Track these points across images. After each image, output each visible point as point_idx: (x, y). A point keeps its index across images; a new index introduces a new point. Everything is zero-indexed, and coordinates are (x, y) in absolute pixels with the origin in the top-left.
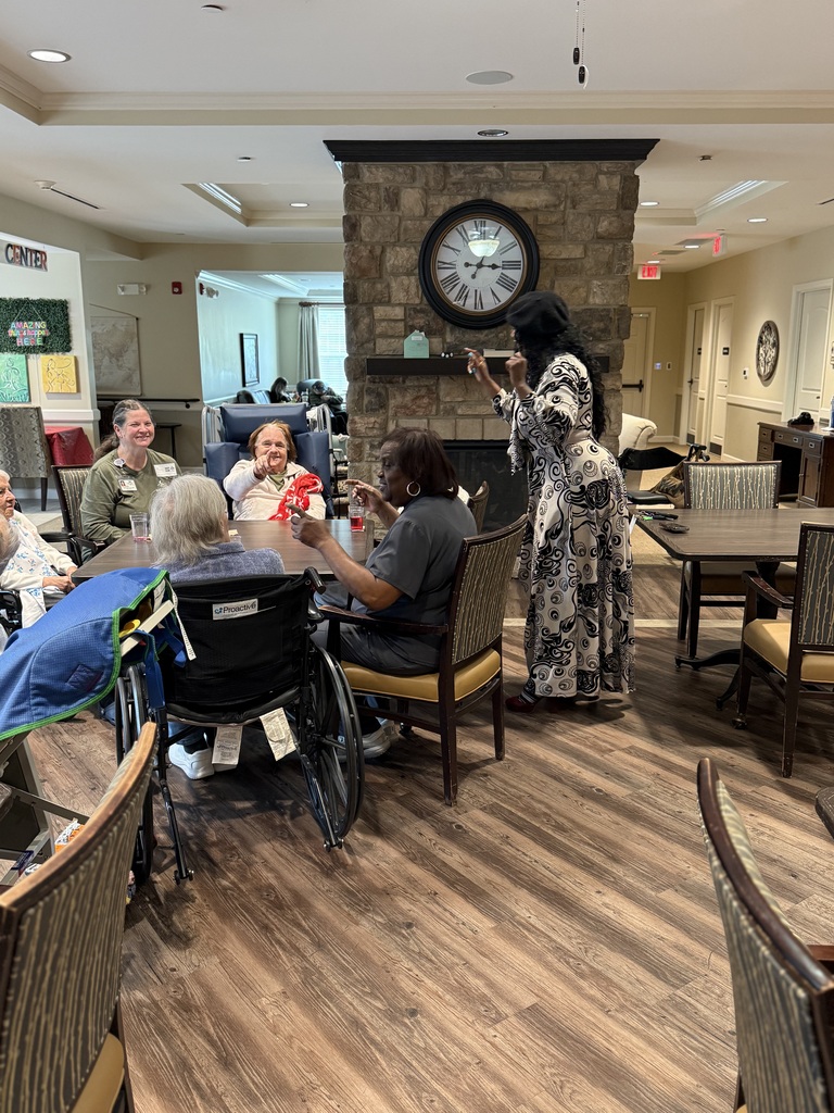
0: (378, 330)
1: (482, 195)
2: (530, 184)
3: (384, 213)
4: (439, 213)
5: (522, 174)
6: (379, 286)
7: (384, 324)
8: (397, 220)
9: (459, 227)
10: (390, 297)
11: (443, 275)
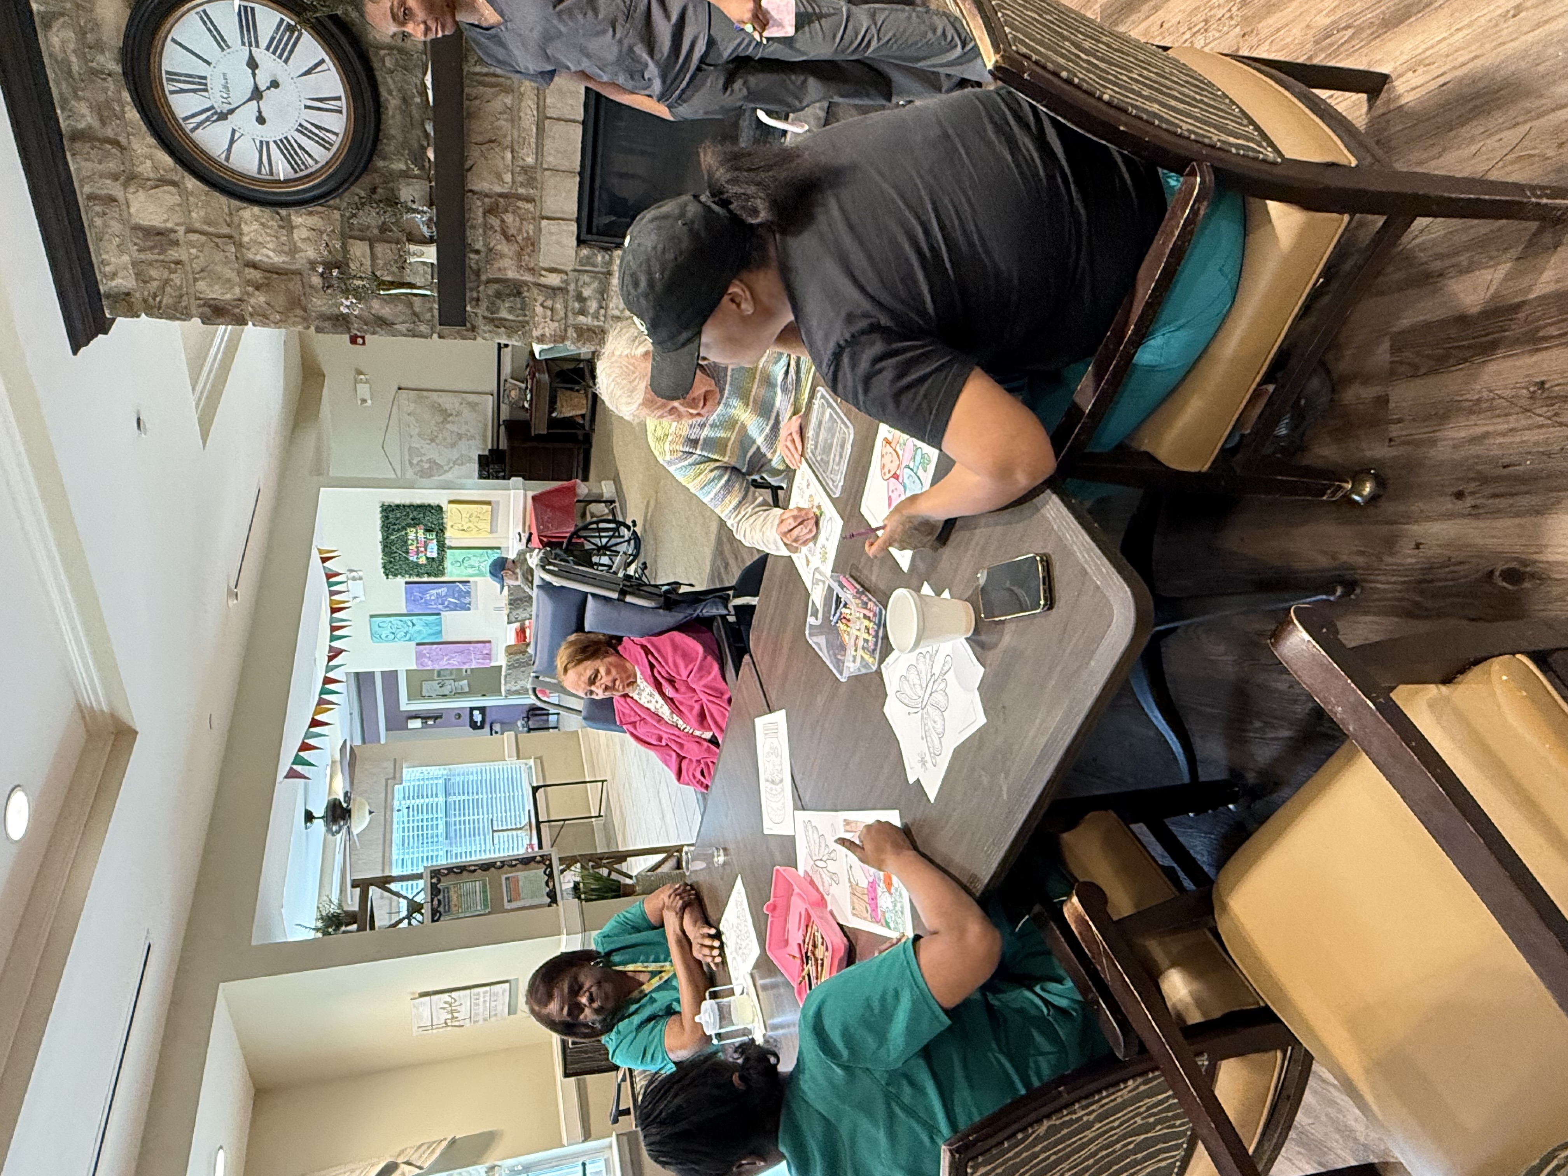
1: (114, 67)
3: (184, 257)
8: (194, 237)
9: (186, 126)
11: (282, 169)
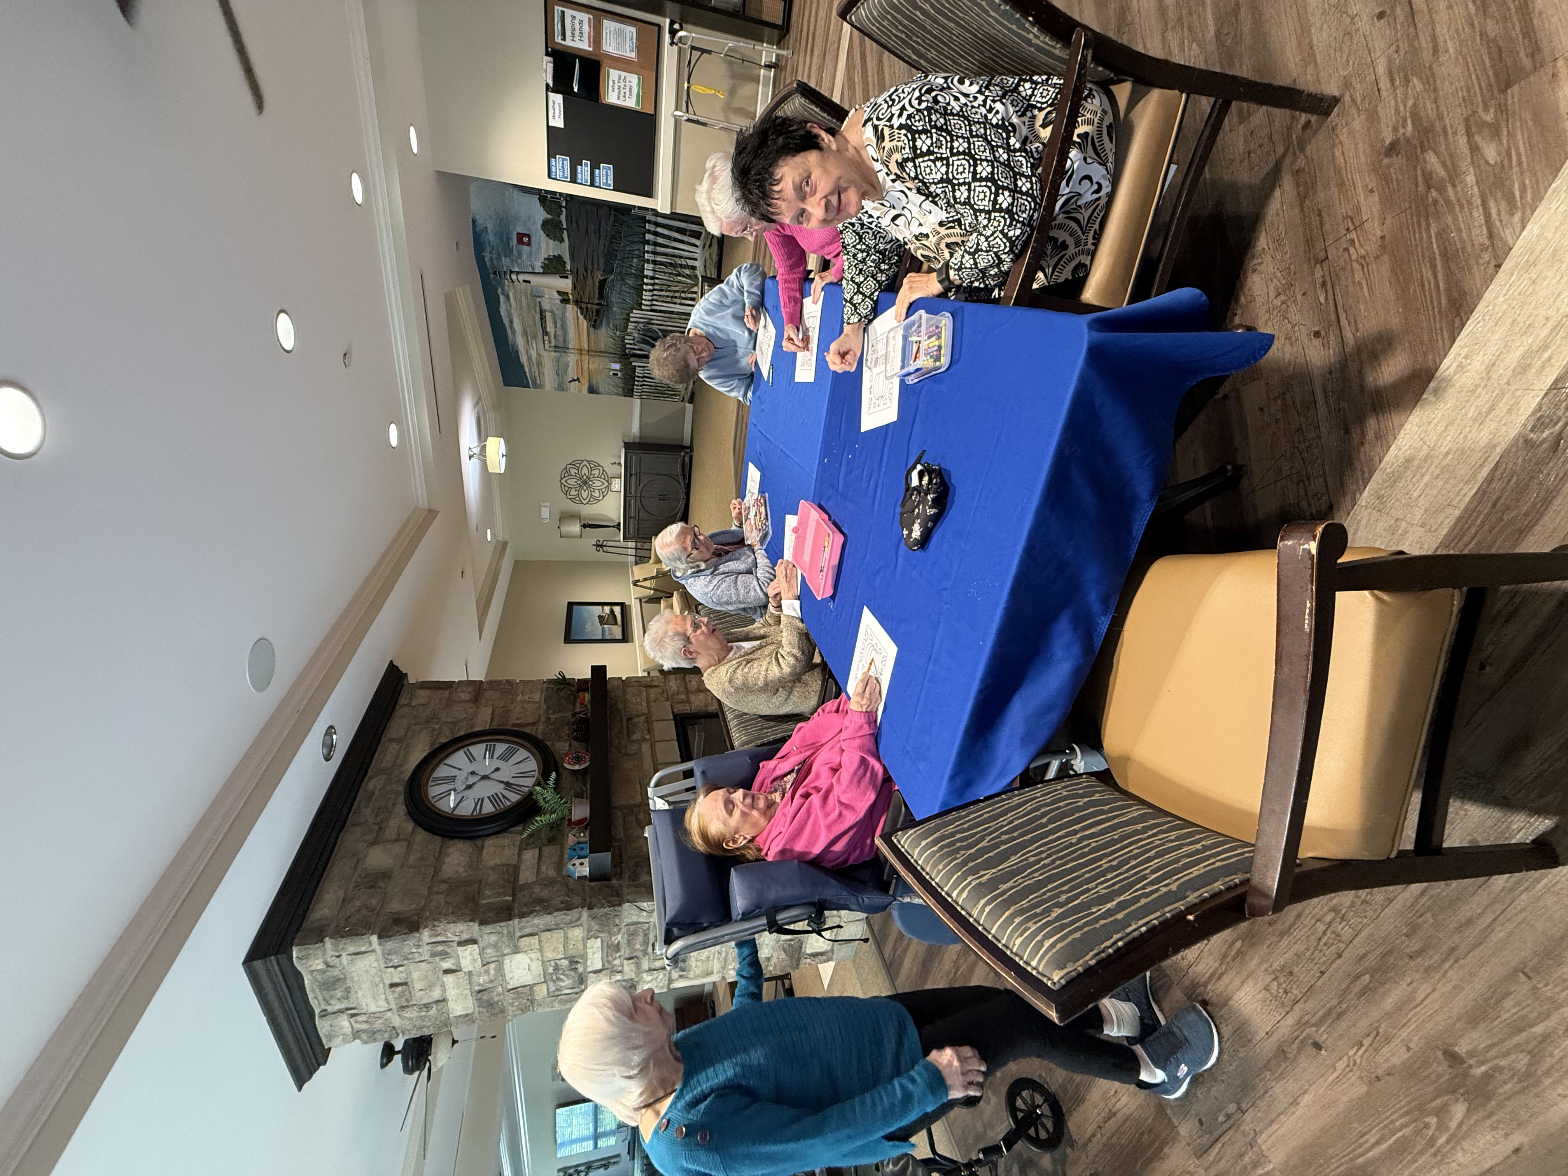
0: (552, 873)
1: (401, 789)
2: (402, 752)
4: (410, 826)
5: (388, 758)
6: (492, 878)
7: (544, 869)
9: (433, 801)
10: (509, 865)
11: (488, 808)
